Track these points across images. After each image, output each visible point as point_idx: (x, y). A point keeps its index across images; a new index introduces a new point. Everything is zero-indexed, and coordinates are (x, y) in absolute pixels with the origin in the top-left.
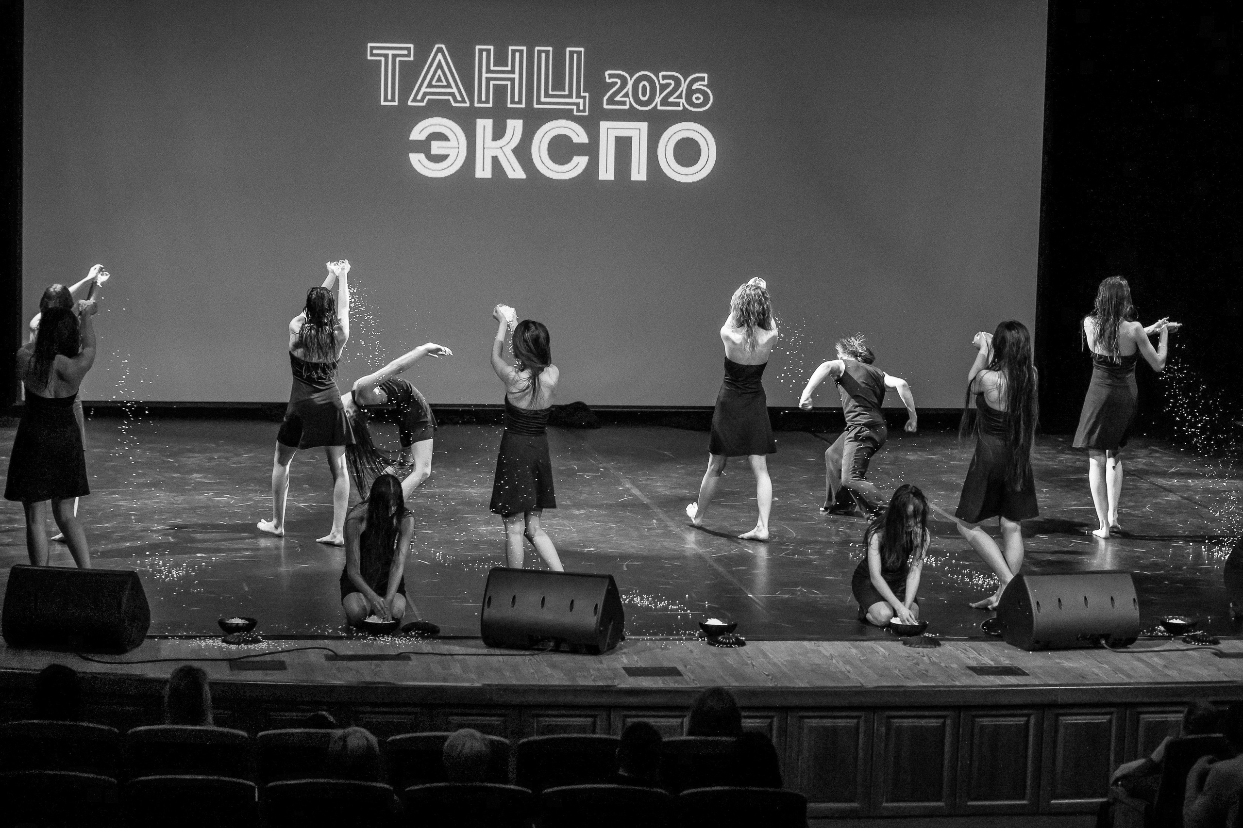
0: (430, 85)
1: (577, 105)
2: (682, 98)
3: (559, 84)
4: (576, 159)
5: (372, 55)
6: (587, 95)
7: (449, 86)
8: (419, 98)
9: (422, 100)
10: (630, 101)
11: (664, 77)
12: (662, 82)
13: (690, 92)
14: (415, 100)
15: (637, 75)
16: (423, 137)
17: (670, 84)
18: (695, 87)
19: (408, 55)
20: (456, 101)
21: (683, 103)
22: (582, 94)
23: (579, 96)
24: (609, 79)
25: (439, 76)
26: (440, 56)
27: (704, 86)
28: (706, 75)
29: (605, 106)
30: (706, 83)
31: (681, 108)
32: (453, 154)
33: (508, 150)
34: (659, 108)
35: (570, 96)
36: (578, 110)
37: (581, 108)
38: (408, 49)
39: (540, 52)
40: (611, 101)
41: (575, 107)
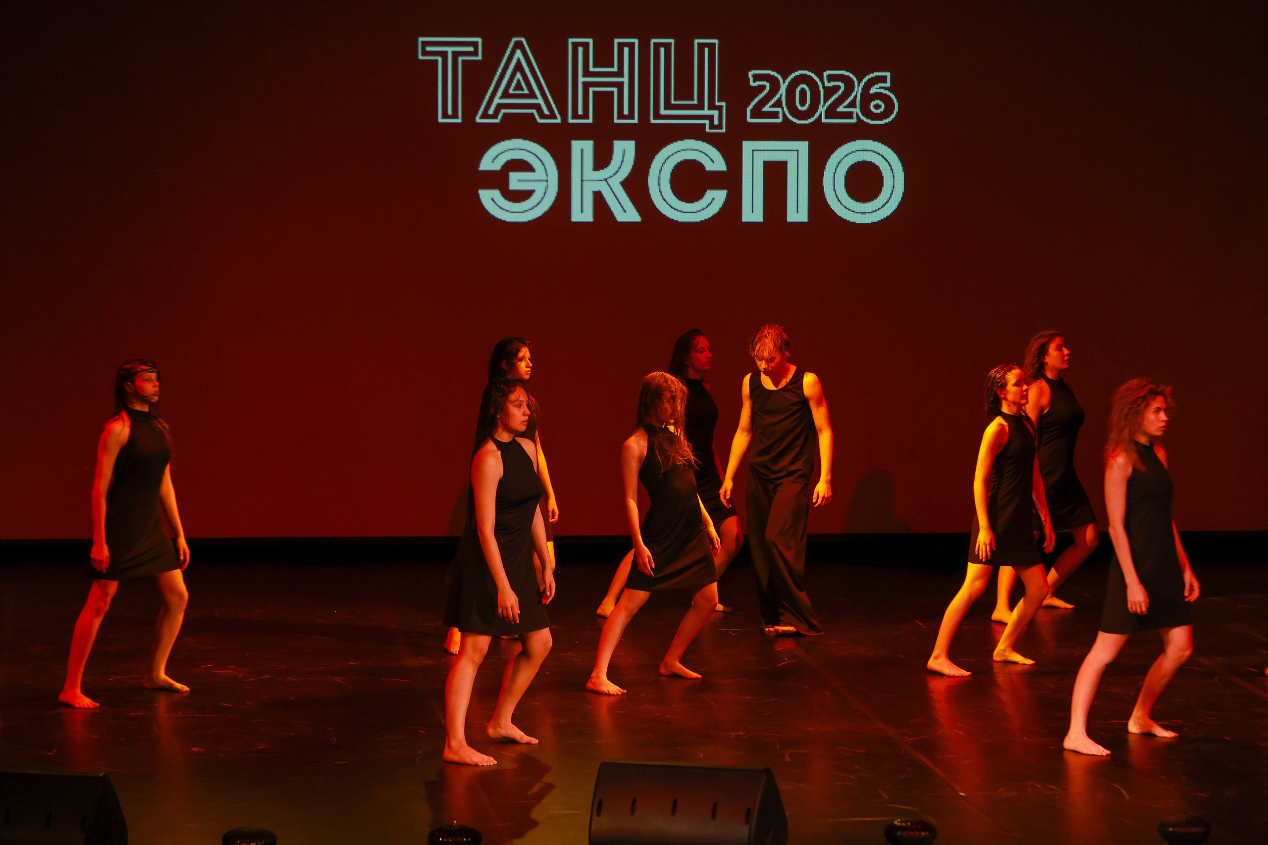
0: (506, 95)
1: (711, 118)
2: (855, 107)
3: (684, 91)
4: (710, 194)
5: (425, 53)
6: (724, 104)
7: (532, 95)
8: (491, 112)
9: (495, 116)
10: (784, 113)
11: (831, 78)
12: (827, 84)
13: (867, 98)
14: (485, 115)
15: (793, 76)
16: (497, 166)
17: (839, 87)
18: (873, 90)
19: (475, 53)
20: (542, 116)
21: (857, 114)
22: (717, 104)
23: (712, 106)
24: (754, 81)
25: (519, 81)
26: (519, 54)
27: (885, 88)
28: (888, 74)
29: (749, 120)
30: (888, 85)
31: (854, 121)
32: (539, 188)
33: (616, 183)
34: (824, 120)
35: (700, 106)
36: (712, 126)
37: (716, 122)
38: (475, 44)
39: (657, 46)
40: (756, 113)
41: (707, 122)
